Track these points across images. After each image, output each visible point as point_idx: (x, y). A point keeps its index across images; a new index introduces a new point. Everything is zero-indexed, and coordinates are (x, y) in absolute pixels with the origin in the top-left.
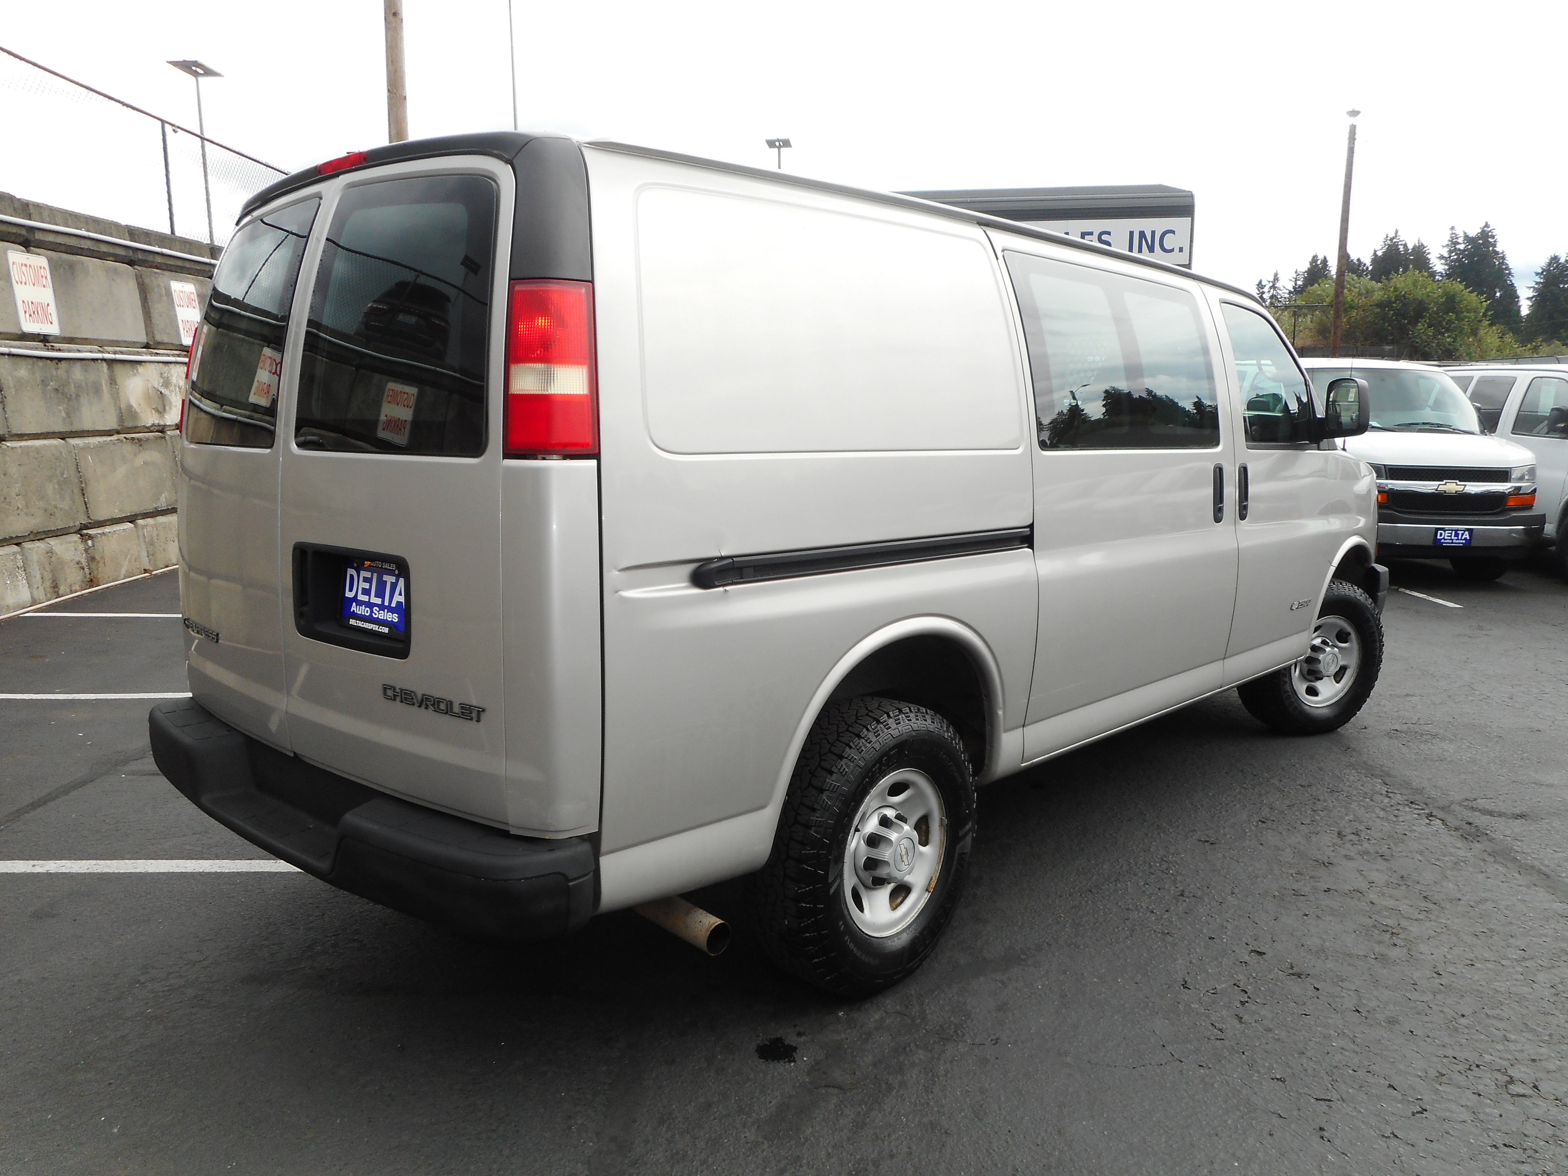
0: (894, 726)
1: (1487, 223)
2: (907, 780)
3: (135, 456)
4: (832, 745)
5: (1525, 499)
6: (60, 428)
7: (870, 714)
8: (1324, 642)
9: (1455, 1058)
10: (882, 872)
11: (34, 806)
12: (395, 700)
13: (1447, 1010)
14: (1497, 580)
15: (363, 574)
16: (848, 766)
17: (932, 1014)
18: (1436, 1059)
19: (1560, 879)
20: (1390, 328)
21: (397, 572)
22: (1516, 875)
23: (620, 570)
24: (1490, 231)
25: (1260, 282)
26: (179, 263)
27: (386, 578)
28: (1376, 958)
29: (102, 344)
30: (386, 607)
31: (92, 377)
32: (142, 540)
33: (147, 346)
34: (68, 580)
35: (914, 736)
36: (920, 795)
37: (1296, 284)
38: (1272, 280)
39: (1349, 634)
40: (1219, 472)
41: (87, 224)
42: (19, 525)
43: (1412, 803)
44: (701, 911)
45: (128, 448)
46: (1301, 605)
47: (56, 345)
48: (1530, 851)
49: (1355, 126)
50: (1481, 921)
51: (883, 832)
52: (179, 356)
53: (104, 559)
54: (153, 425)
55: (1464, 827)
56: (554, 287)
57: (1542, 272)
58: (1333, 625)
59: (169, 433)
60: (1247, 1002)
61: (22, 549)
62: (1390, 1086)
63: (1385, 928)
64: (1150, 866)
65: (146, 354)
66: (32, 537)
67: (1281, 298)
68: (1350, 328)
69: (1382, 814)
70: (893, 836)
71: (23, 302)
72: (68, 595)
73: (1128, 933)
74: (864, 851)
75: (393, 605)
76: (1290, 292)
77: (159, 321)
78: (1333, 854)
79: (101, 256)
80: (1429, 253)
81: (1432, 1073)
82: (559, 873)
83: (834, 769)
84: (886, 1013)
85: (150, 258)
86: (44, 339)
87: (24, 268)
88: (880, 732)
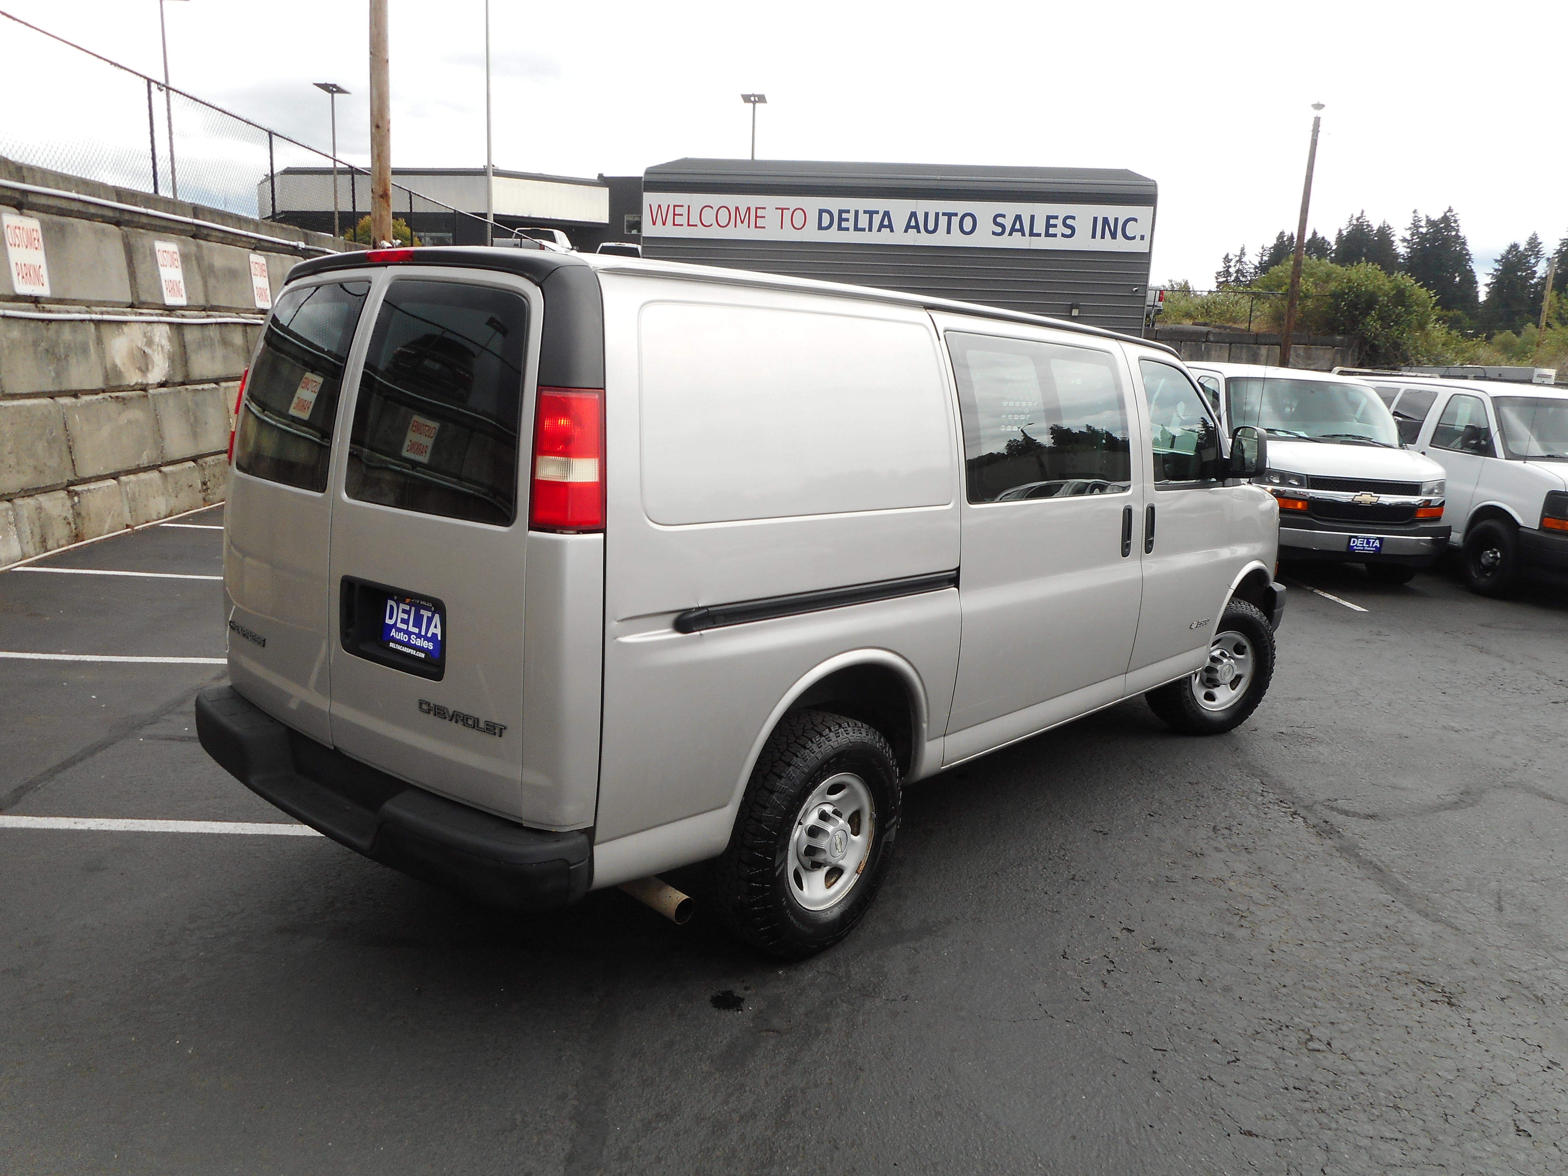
0: (834, 739)
1: (1450, 207)
2: (844, 782)
3: (119, 414)
4: (782, 754)
5: (1434, 512)
6: (51, 388)
7: (816, 728)
8: (1222, 654)
9: (1271, 1020)
10: (820, 858)
11: (64, 766)
12: (429, 713)
13: (1272, 981)
14: (1405, 584)
15: (402, 606)
16: (794, 772)
17: (856, 974)
18: (1256, 1021)
19: (1391, 874)
20: (1342, 318)
21: (433, 609)
22: (1356, 869)
23: (618, 621)
24: (1453, 216)
25: (1227, 256)
26: (163, 223)
27: (422, 612)
28: (1224, 937)
29: (89, 305)
30: (423, 636)
31: (80, 337)
32: (124, 494)
33: (132, 306)
34: (56, 535)
35: (851, 747)
36: (854, 794)
37: (1262, 259)
38: (1239, 254)
39: (1245, 647)
40: (1128, 513)
41: (77, 185)
42: (11, 482)
43: (1281, 801)
44: (670, 888)
45: (113, 406)
46: (1199, 624)
47: (48, 306)
48: (1371, 848)
49: (1319, 118)
50: (1317, 908)
51: (822, 824)
52: (162, 315)
53: (90, 515)
54: (136, 384)
55: (1321, 825)
56: (572, 395)
57: (1502, 259)
58: (1232, 639)
59: (151, 391)
60: (1113, 971)
61: (13, 504)
62: (1216, 1041)
63: (1236, 912)
64: (1050, 852)
65: (131, 313)
66: (22, 494)
67: (1247, 272)
68: (1303, 317)
69: (1254, 811)
70: (830, 828)
71: (17, 264)
72: (54, 549)
73: (1024, 910)
74: (805, 840)
75: (429, 635)
76: (1256, 267)
77: (143, 281)
78: (1206, 846)
79: (90, 217)
80: (1393, 235)
81: (1250, 1031)
82: (564, 860)
83: (783, 774)
84: (818, 972)
85: (136, 218)
86: (35, 300)
87: (17, 230)
88: (822, 744)
